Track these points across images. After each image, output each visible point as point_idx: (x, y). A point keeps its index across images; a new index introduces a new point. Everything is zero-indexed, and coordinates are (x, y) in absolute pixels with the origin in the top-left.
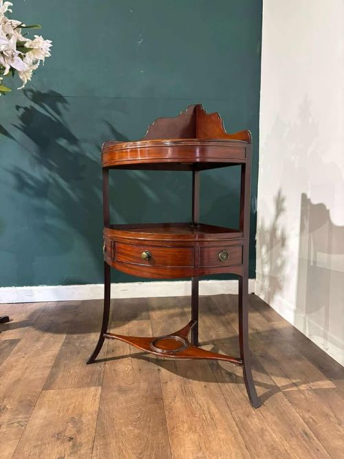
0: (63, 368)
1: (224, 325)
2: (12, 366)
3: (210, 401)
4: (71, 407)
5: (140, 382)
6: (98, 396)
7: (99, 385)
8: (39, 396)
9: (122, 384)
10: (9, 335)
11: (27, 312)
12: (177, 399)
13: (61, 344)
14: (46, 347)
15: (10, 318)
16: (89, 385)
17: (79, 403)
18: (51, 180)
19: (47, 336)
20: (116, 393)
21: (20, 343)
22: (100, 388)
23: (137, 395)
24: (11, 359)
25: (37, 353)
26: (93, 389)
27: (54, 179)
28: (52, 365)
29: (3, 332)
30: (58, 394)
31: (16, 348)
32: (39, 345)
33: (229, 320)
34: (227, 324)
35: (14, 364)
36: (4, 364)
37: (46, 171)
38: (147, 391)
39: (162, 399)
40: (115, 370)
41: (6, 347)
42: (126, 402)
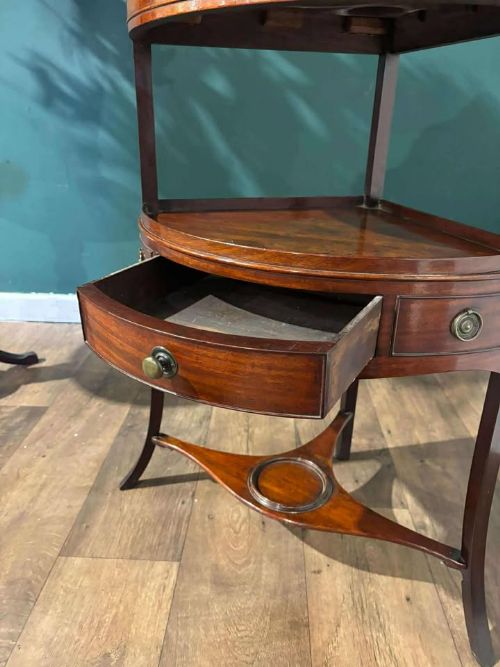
0: (110, 494)
1: (444, 415)
2: (18, 477)
3: (420, 651)
4: (108, 617)
5: (261, 562)
6: (169, 591)
7: (174, 559)
8: (48, 572)
9: (223, 563)
10: (30, 395)
11: (71, 343)
12: (342, 631)
13: (116, 430)
14: (88, 435)
15: (39, 357)
16: (154, 554)
17: (126, 608)
18: (106, 86)
19: (97, 404)
20: (206, 590)
21: (45, 419)
22: (175, 565)
23: (251, 604)
24: (20, 457)
25: (70, 450)
26: (160, 566)
27: (112, 83)
28: (91, 484)
29: (23, 387)
30: (88, 572)
31: (36, 429)
32: (77, 426)
33: (454, 401)
34: (449, 412)
35: (23, 472)
36: (5, 470)
37: (94, 62)
38: (275, 592)
39: (307, 625)
40: (211, 517)
41: (18, 426)
42: (227, 621)
